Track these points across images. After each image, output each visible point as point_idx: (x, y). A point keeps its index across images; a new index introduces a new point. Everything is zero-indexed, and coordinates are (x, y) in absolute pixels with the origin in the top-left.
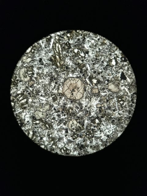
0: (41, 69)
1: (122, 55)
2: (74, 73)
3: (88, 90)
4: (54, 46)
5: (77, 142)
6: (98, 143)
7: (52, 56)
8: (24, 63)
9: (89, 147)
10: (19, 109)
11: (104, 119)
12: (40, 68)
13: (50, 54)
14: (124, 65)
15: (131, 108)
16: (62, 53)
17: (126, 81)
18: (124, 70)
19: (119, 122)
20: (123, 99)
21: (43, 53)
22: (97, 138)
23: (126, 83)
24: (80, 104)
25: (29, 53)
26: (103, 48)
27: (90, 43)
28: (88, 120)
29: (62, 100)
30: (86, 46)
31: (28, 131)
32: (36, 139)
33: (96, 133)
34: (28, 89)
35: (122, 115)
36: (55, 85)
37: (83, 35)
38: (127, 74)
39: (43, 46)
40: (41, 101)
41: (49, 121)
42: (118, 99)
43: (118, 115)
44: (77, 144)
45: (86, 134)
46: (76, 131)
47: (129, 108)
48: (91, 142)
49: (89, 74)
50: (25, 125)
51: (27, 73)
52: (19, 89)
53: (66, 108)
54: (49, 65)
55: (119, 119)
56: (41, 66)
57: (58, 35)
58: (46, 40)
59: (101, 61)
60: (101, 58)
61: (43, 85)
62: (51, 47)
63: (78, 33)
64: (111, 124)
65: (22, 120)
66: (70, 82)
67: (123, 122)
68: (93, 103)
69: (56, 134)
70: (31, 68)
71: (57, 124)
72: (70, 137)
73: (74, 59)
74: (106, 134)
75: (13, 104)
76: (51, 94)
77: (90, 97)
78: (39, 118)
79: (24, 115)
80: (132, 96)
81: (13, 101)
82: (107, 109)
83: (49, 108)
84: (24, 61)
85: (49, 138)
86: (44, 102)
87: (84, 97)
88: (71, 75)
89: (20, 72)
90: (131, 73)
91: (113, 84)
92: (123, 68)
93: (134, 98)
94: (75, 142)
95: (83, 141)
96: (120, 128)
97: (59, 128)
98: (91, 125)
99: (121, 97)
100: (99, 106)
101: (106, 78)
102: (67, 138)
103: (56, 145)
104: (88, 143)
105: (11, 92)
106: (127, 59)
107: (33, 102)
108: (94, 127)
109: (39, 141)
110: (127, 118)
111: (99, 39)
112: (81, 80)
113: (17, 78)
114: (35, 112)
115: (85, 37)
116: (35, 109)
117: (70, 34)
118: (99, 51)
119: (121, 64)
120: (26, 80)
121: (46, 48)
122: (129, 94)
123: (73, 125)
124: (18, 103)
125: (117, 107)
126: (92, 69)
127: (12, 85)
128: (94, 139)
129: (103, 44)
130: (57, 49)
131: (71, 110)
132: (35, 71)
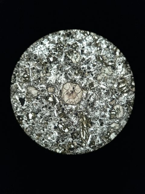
0: (102, 115)
1: (22, 122)
2: (70, 109)
3: (58, 91)
4: (87, 137)
5: (73, 40)
6: (53, 37)
7: (90, 128)
8: (118, 123)
9: (62, 34)
10: (127, 78)
11: (44, 61)
12: (103, 117)
13: (92, 129)
14: (20, 113)
15: (17, 70)
16: (80, 129)
17: (20, 97)
18: (21, 108)
19: (29, 56)
20: (24, 79)
21: (99, 131)
22: (53, 42)
23: (20, 94)
24: (67, 78)
25: (112, 132)
26: (39, 131)
27: (52, 137)
28: (60, 61)
29: (85, 83)
30: (56, 134)
31: (120, 55)
32: (114, 47)
33: (53, 47)
34: (116, 97)
35: (27, 63)
36: (90, 98)
37: (59, 145)
38: (18, 104)
39: (98, 138)
40: (105, 84)
41: (99, 64)
42: (29, 79)
43: (30, 63)
44: (74, 38)
45: (64, 48)
46: (73, 51)
47: (19, 70)
48: (59, 39)
49: (55, 106)
50: (122, 62)
51: (116, 113)
52: (126, 97)
53: (81, 75)
54: (94, 119)
55: (30, 60)
56: (102, 119)
57: (83, 147)
58: (95, 143)
59: (42, 119)
60: (43, 121)
61: (102, 100)
62: (91, 136)
63: (63, 148)
64: (38, 55)
65: (125, 67)
66: (75, 100)
67: (25, 56)
68: (54, 77)
69: (94, 50)
70: (112, 118)
71: (91, 60)
72: (79, 46)
73: (69, 122)
74: (44, 46)
75: (133, 84)
76: (95, 90)
77: (56, 84)
78: (109, 67)
79: (123, 71)
80: (15, 81)
81: (132, 86)
82: (41, 71)
83: (98, 76)
84: (118, 125)
85: (100, 47)
86: (102, 83)
87: (62, 84)
88: (74, 107)
89: (123, 114)
90: (14, 104)
91: (33, 95)
92: (22, 110)
93: (13, 80)
94: (75, 40)
95: (67, 40)
96: (29, 50)
97: (90, 55)
98: (58, 56)
99: (25, 81)
100: (48, 74)
101: (39, 101)
102: (83, 45)
103: (94, 39)
104: (62, 39)
105: (133, 95)
106: (17, 119)
107: (113, 83)
108: (54, 54)
109: (111, 44)
110: (21, 60)
111: (43, 140)
112: (64, 101)
113: (126, 108)
114: (112, 74)
115: (56, 143)
116: (111, 77)
117: (71, 147)
118: (44, 128)
119: (24, 114)
120: (118, 106)
121: (96, 136)
122: (17, 83)
123: (76, 58)
124: (128, 84)
125: (31, 71)
126: (52, 111)
127: (132, 102)
128: (56, 42)
129: (39, 134)
130: (85, 133)
131: (77, 72)
132: (109, 114)
